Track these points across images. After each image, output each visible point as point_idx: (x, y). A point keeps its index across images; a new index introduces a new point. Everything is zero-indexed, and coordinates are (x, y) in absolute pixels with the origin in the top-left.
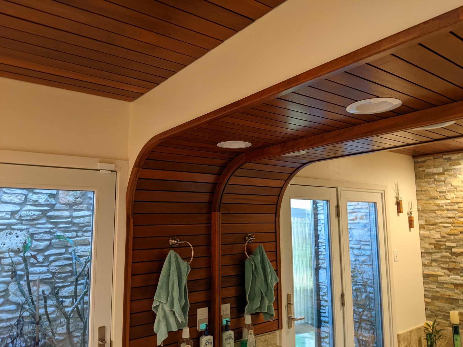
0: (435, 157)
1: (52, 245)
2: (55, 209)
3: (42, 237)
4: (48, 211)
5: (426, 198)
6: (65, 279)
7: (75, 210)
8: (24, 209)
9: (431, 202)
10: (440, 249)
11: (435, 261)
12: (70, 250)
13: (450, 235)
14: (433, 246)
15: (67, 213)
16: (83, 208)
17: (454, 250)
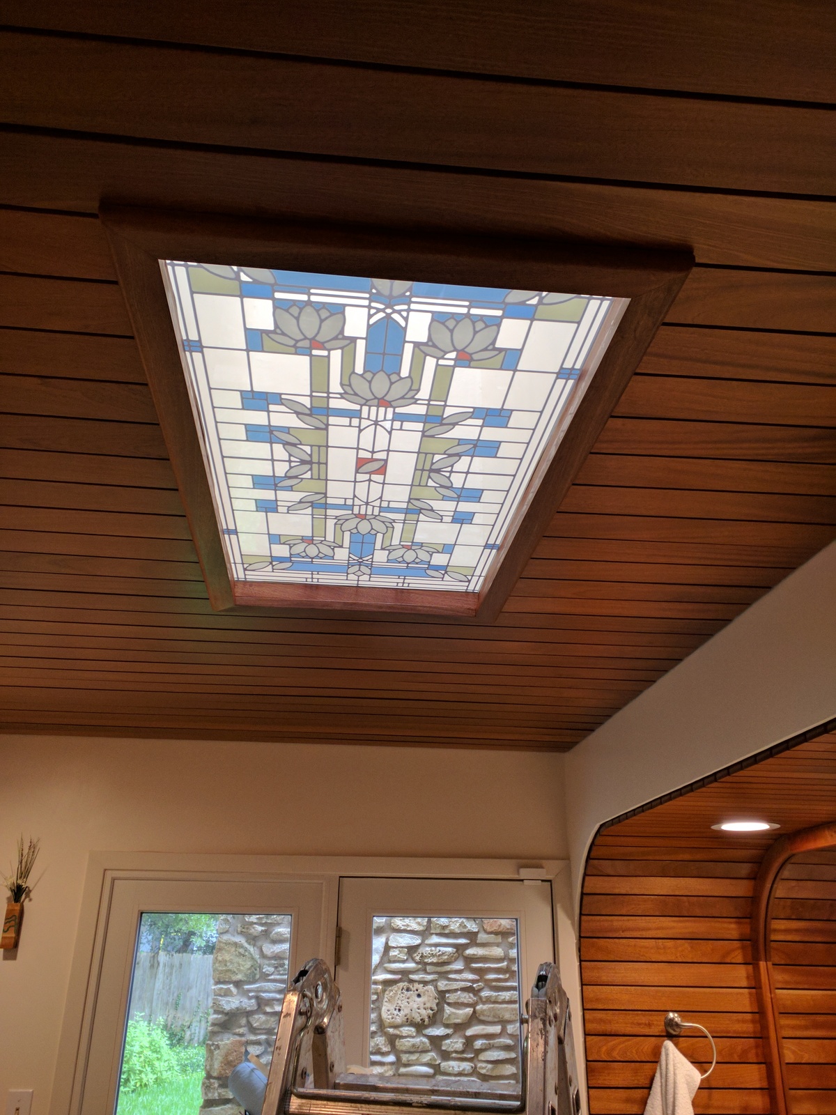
1: (477, 1015)
2: (478, 942)
3: (459, 998)
4: (466, 946)
8: (427, 942)
12: (509, 1028)
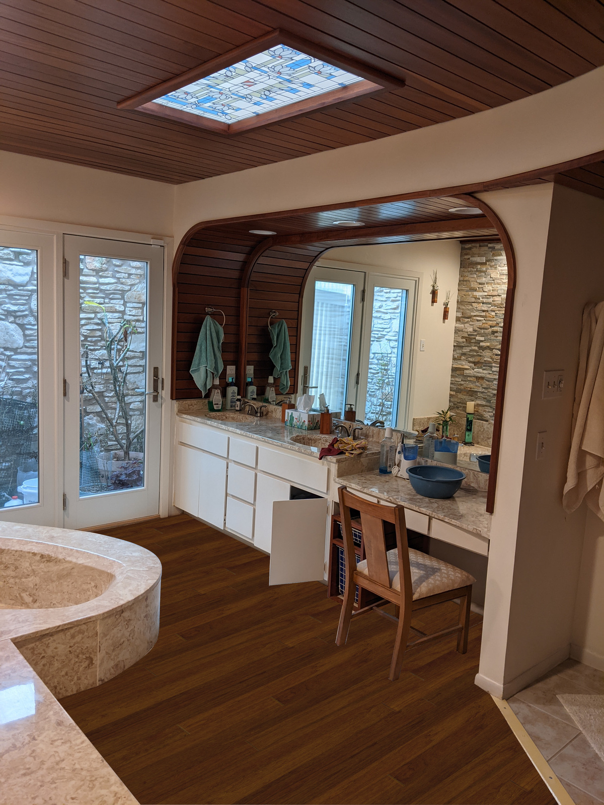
0: (481, 244)
1: (82, 309)
2: (83, 274)
5: (466, 289)
6: (95, 343)
7: (102, 277)
9: (470, 293)
10: (470, 342)
11: (464, 354)
12: (99, 316)
13: (481, 329)
14: (465, 340)
15: (94, 279)
16: (109, 275)
17: (482, 344)
